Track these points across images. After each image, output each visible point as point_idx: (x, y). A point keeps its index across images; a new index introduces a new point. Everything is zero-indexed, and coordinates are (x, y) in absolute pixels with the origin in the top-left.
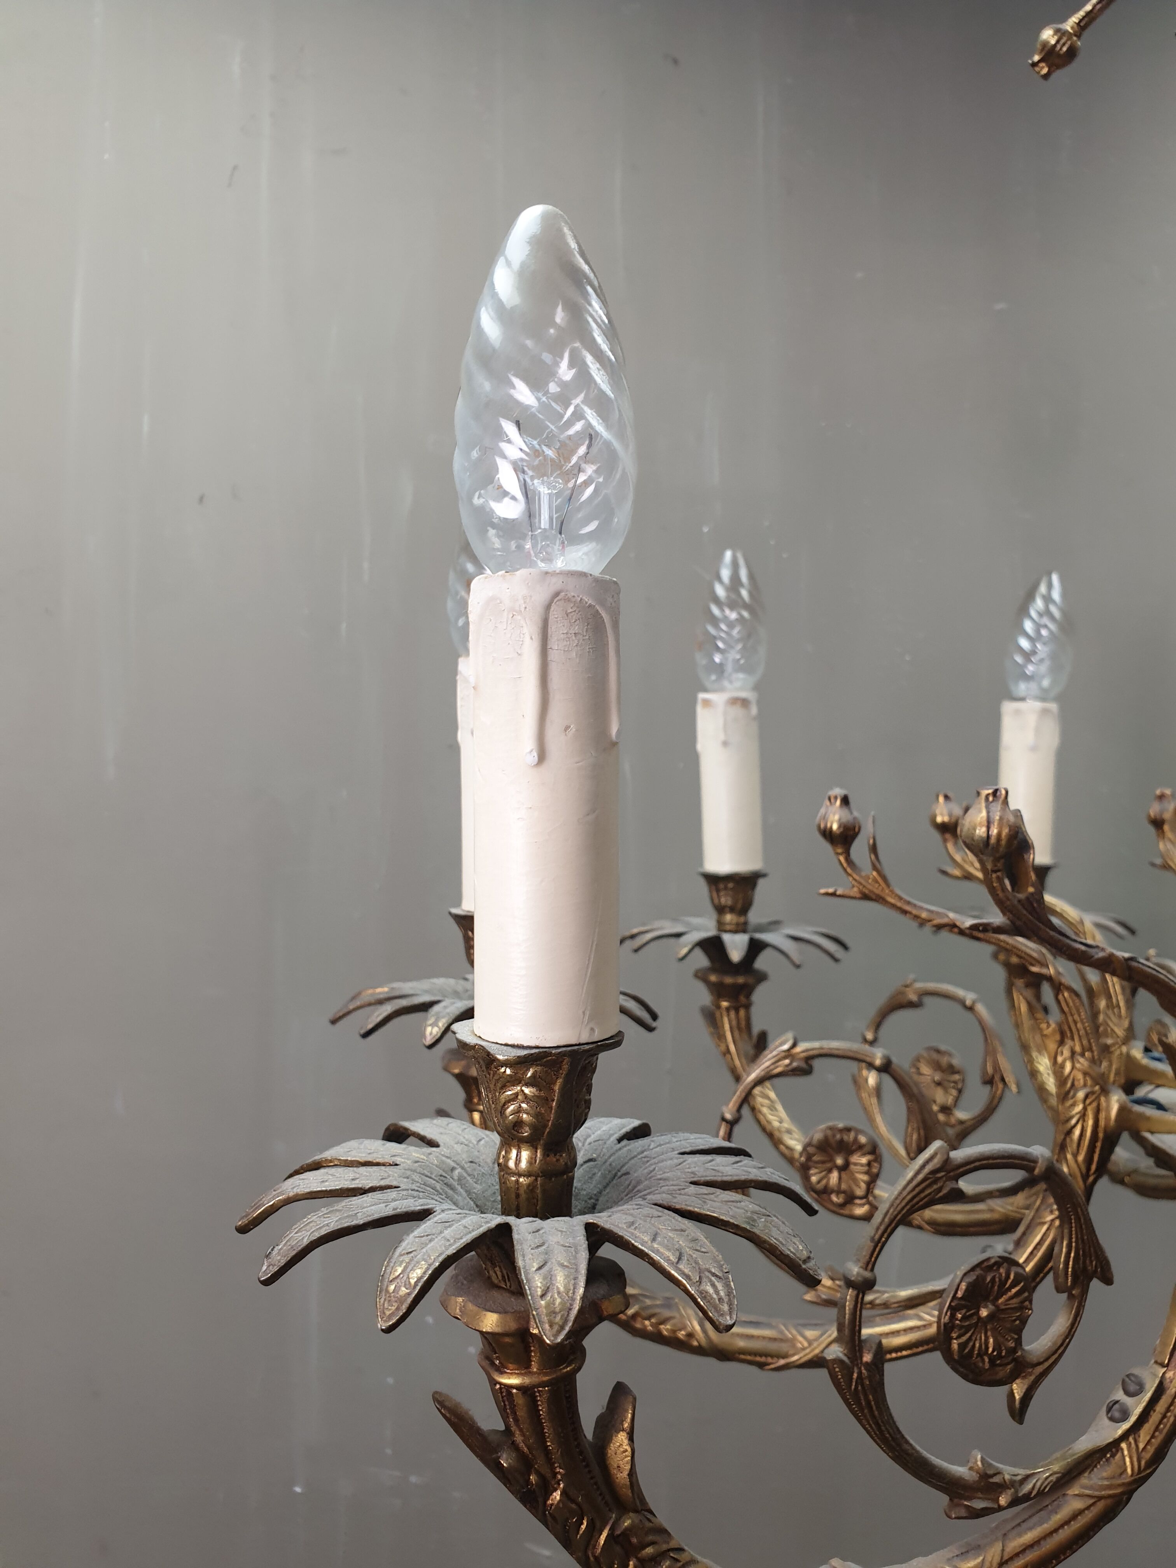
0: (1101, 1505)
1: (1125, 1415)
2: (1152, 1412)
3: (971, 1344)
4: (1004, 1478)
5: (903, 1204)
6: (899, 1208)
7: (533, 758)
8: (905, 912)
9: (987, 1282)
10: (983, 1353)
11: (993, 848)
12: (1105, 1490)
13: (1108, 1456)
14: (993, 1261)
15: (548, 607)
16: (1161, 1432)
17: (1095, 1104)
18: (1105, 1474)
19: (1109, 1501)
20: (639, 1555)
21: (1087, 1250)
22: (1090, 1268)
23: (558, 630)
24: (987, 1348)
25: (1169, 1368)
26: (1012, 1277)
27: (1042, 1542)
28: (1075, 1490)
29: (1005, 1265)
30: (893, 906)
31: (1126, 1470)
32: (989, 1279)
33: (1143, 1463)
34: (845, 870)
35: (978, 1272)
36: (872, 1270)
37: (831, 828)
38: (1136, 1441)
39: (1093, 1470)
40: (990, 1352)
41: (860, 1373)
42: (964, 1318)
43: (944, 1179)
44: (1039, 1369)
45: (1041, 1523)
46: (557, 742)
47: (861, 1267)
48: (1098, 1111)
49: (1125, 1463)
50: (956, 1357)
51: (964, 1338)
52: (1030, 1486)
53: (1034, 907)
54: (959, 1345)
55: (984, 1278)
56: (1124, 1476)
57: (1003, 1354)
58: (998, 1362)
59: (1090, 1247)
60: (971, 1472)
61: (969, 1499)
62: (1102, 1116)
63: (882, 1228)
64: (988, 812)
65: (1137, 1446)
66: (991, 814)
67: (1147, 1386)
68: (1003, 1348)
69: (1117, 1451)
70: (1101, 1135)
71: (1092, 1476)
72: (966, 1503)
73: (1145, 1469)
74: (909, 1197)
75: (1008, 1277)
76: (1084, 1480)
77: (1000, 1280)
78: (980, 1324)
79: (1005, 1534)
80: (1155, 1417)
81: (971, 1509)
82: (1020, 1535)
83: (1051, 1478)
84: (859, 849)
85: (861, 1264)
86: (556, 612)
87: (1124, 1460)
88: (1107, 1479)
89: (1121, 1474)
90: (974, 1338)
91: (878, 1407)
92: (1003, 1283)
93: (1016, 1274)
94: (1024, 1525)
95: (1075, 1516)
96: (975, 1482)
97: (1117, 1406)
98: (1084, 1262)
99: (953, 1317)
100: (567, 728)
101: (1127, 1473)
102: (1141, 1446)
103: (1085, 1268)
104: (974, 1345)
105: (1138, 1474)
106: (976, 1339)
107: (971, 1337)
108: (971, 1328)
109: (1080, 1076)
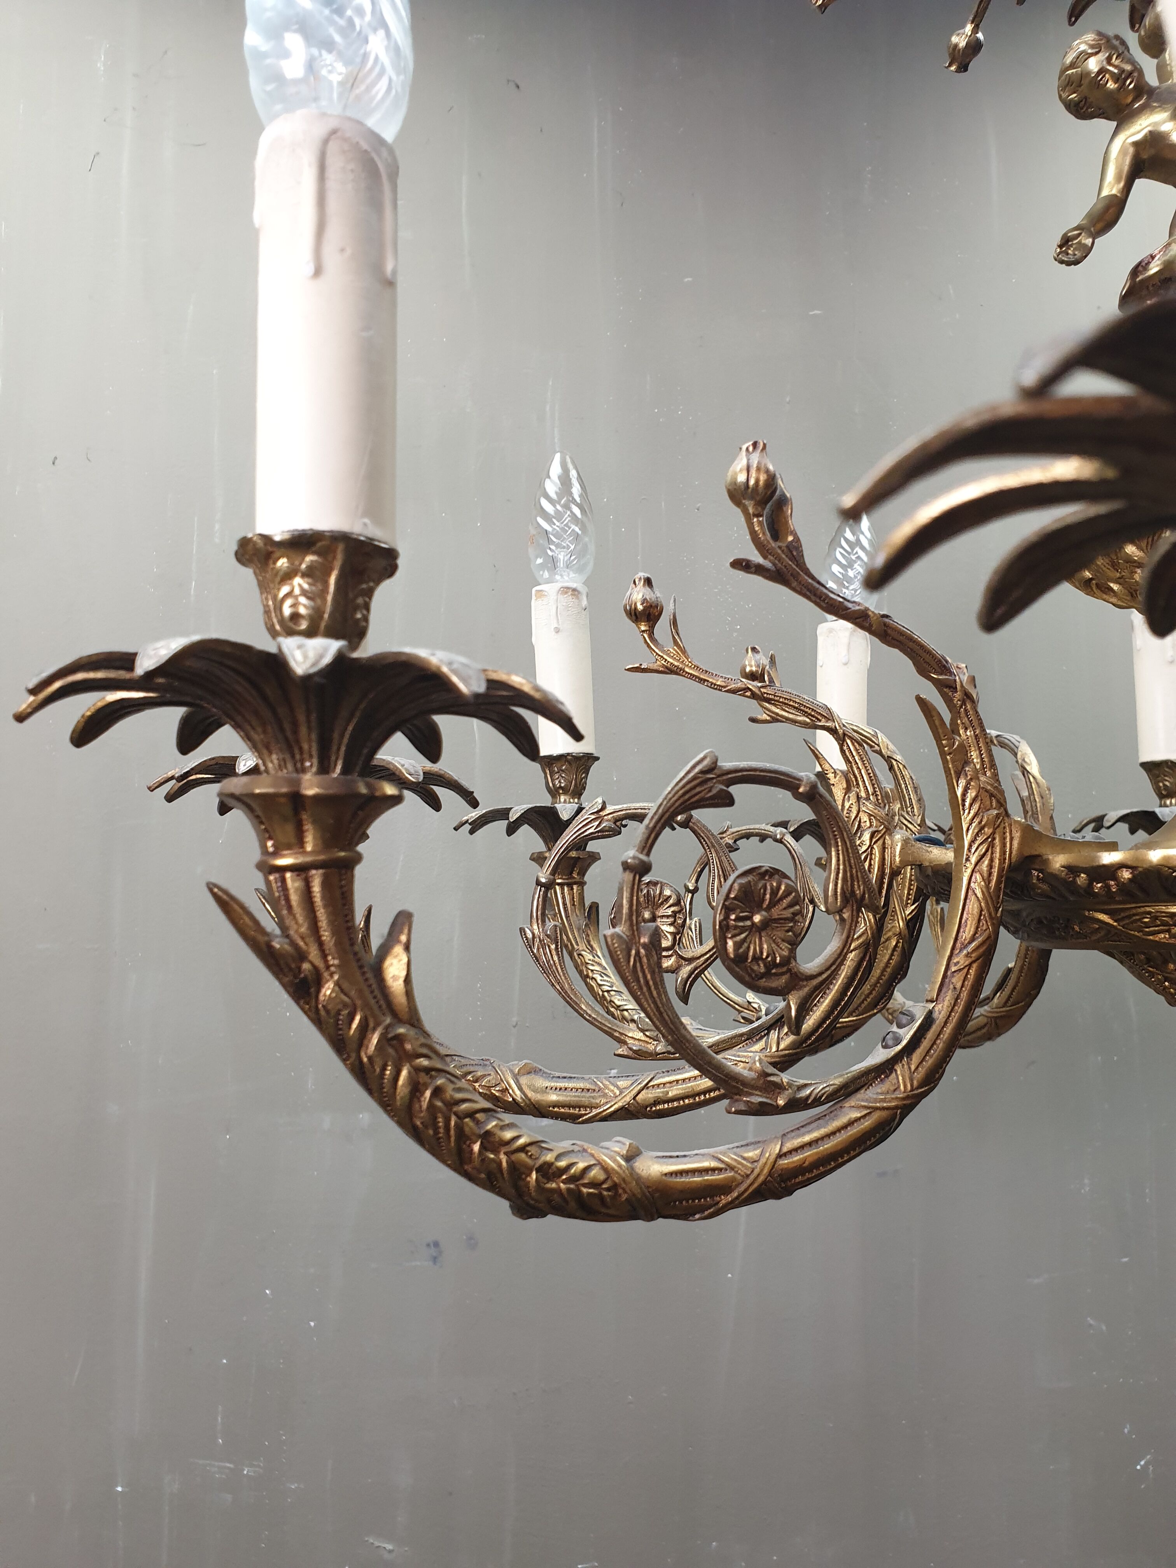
0: (876, 1116)
1: (898, 1041)
2: (923, 1039)
3: (746, 945)
4: (782, 1080)
5: (675, 798)
6: (672, 801)
7: (310, 269)
8: (703, 681)
9: (759, 888)
10: (757, 958)
11: (753, 489)
12: (879, 1102)
13: (883, 1076)
14: (764, 869)
15: (326, 142)
16: (931, 1057)
17: (880, 842)
18: (879, 1091)
19: (884, 1114)
20: (413, 1063)
21: (855, 875)
22: (858, 892)
23: (335, 163)
24: (762, 953)
25: (938, 1002)
26: (783, 887)
27: (820, 1142)
28: (852, 1101)
29: (776, 877)
30: (692, 677)
31: (899, 1087)
32: (760, 885)
33: (915, 1083)
34: (649, 646)
35: (750, 878)
36: (648, 854)
37: (636, 608)
38: (908, 1064)
39: (868, 1088)
40: (764, 957)
41: (638, 953)
42: (738, 919)
43: (714, 781)
44: (815, 982)
45: (818, 1128)
46: (333, 259)
47: (637, 851)
48: (884, 848)
49: (898, 1082)
50: (732, 956)
51: (738, 938)
52: (808, 1092)
53: (793, 556)
54: (735, 943)
55: (756, 884)
56: (897, 1092)
57: (778, 961)
58: (774, 971)
59: (857, 872)
60: (751, 1073)
61: (750, 1094)
62: (888, 853)
63: (656, 817)
64: (748, 460)
65: (910, 1068)
66: (751, 461)
67: (917, 1016)
68: (777, 955)
69: (891, 1073)
70: (887, 871)
71: (868, 1092)
72: (745, 1099)
73: (917, 1088)
74: (681, 792)
75: (779, 888)
76: (861, 1095)
77: (772, 888)
78: (754, 929)
79: (784, 1135)
80: (925, 1044)
81: (749, 1104)
82: (799, 1136)
83: (827, 1089)
84: (662, 627)
85: (636, 849)
86: (333, 147)
87: (898, 1079)
88: (882, 1094)
89: (895, 1090)
90: (748, 940)
91: (656, 988)
92: (774, 892)
93: (787, 885)
94: (803, 1130)
95: (851, 1123)
96: (753, 1079)
97: (890, 1035)
98: (852, 886)
99: (727, 917)
100: (342, 250)
101: (900, 1090)
102: (913, 1067)
103: (853, 892)
104: (749, 948)
105: (912, 1090)
106: (750, 942)
107: (746, 938)
108: (747, 930)
109: (864, 818)
